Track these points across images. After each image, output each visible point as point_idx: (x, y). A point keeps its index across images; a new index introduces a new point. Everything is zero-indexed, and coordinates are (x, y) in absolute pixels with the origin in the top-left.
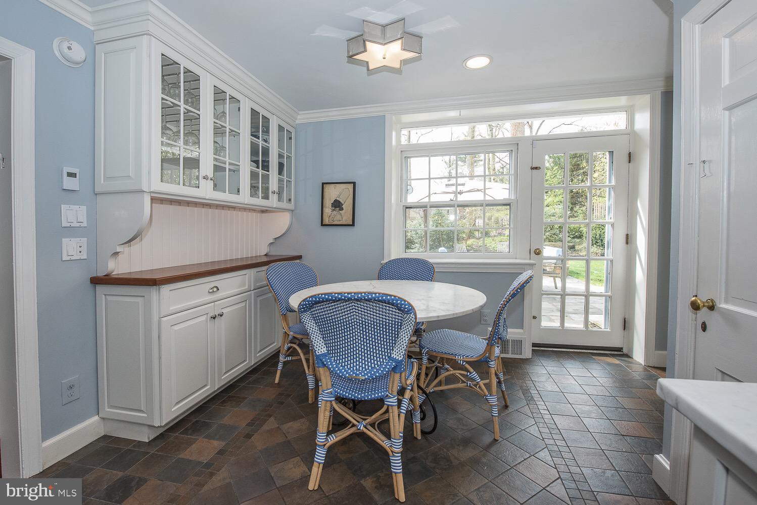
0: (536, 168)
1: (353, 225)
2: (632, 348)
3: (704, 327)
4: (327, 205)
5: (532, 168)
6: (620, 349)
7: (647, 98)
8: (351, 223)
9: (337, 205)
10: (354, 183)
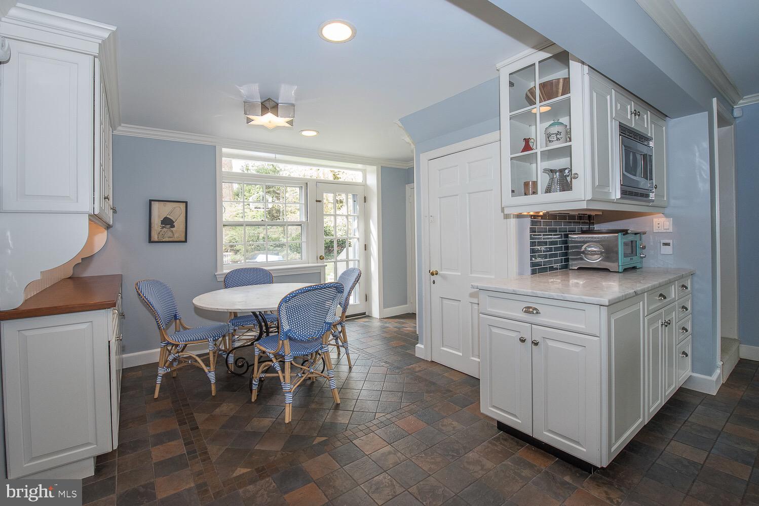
0: (319, 201)
1: (186, 241)
2: (371, 311)
3: (434, 282)
4: (156, 223)
5: (317, 201)
6: (364, 313)
7: (375, 168)
8: (184, 240)
9: (167, 222)
10: (186, 203)
